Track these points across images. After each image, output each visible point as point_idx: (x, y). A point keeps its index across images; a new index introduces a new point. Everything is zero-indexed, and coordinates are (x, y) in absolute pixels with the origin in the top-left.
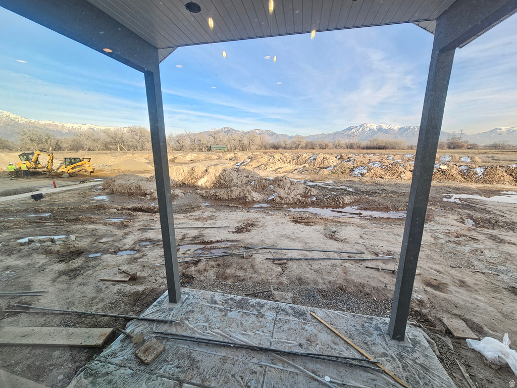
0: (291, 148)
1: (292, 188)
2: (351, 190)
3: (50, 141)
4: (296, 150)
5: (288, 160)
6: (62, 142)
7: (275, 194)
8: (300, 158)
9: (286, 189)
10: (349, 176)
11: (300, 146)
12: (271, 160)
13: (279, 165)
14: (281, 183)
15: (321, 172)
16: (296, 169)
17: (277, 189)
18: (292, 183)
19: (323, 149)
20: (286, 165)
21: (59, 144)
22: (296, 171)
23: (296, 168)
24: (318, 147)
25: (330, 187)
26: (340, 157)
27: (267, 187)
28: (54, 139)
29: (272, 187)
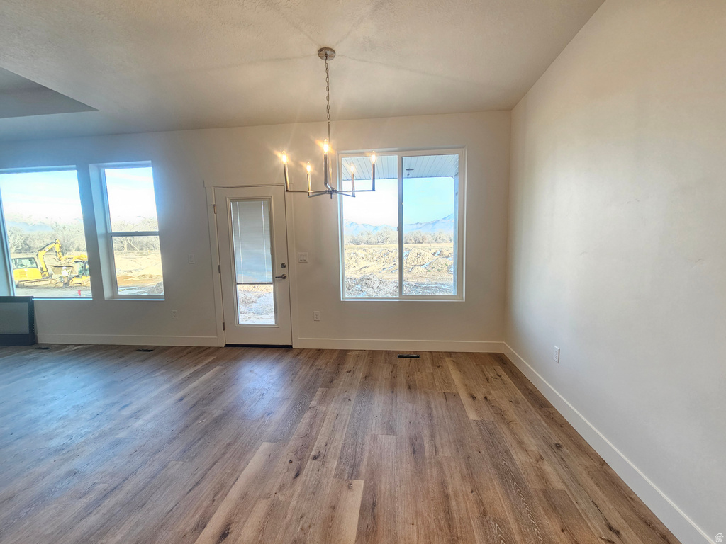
0: (377, 243)
1: (381, 286)
2: (446, 287)
3: (14, 238)
4: (384, 246)
5: (375, 258)
6: (33, 239)
7: (364, 293)
8: (390, 255)
9: (375, 288)
10: (446, 274)
11: (389, 239)
12: (353, 259)
13: (363, 263)
14: (369, 282)
15: (415, 271)
16: (384, 269)
17: (365, 288)
18: (381, 282)
19: (419, 243)
20: (372, 263)
21: (28, 242)
22: (385, 271)
23: (384, 267)
24: (413, 241)
25: (423, 286)
26: (439, 252)
27: (353, 286)
28: (21, 235)
29: (359, 287)
